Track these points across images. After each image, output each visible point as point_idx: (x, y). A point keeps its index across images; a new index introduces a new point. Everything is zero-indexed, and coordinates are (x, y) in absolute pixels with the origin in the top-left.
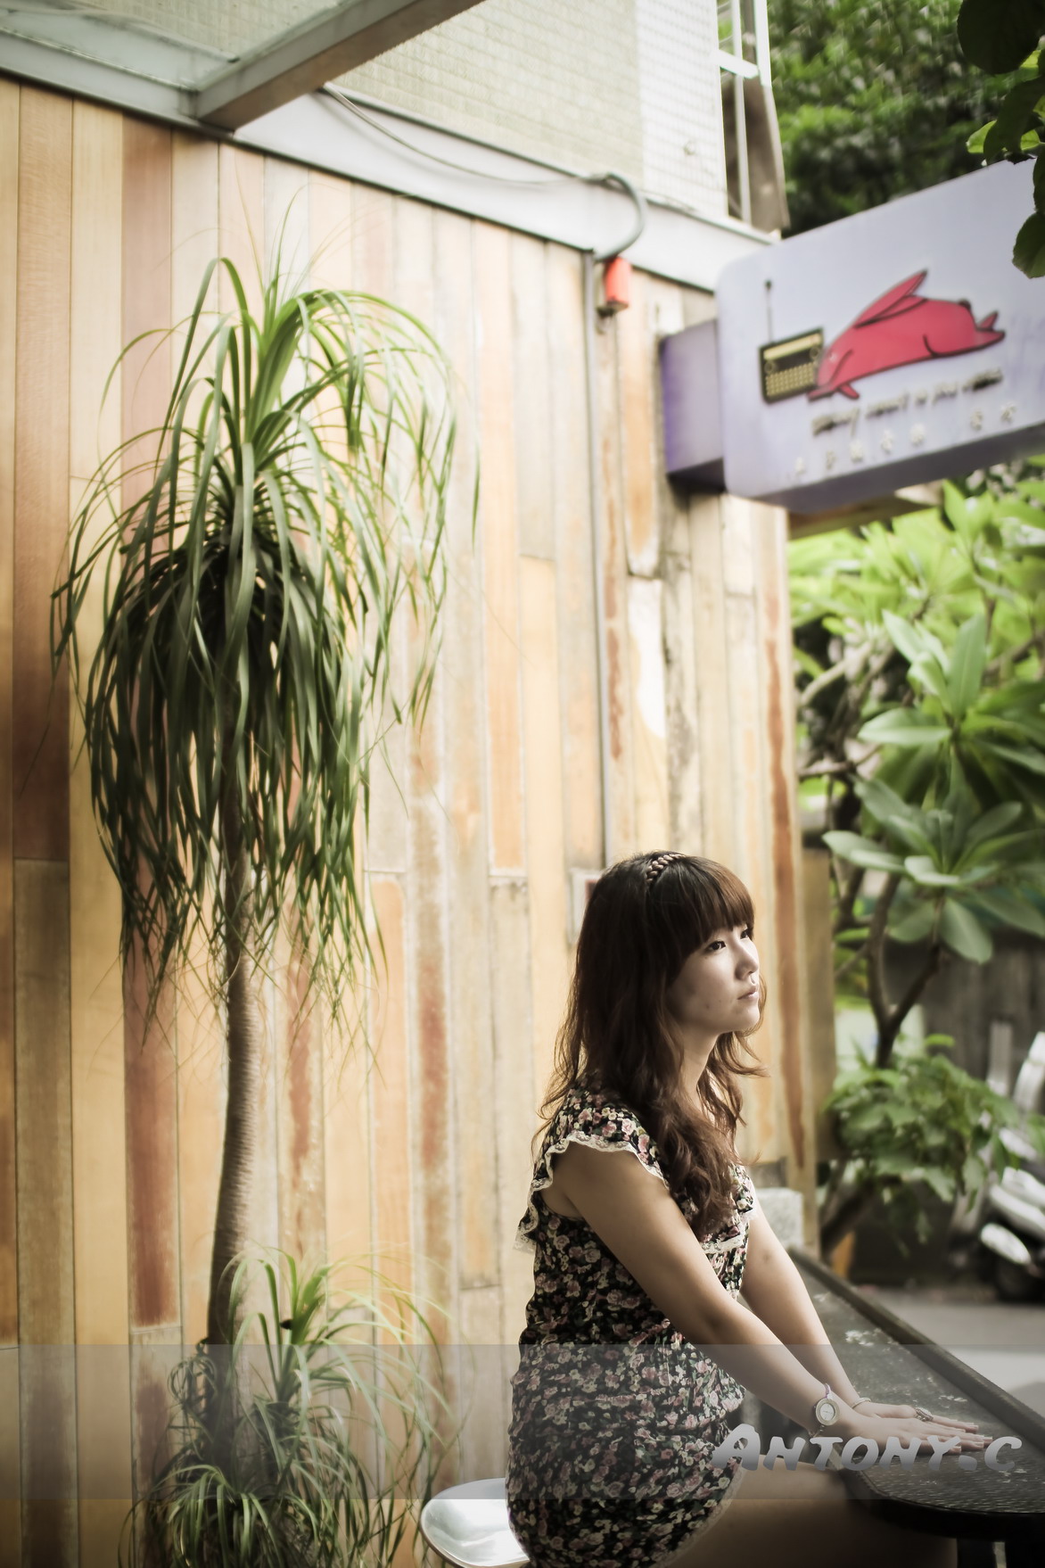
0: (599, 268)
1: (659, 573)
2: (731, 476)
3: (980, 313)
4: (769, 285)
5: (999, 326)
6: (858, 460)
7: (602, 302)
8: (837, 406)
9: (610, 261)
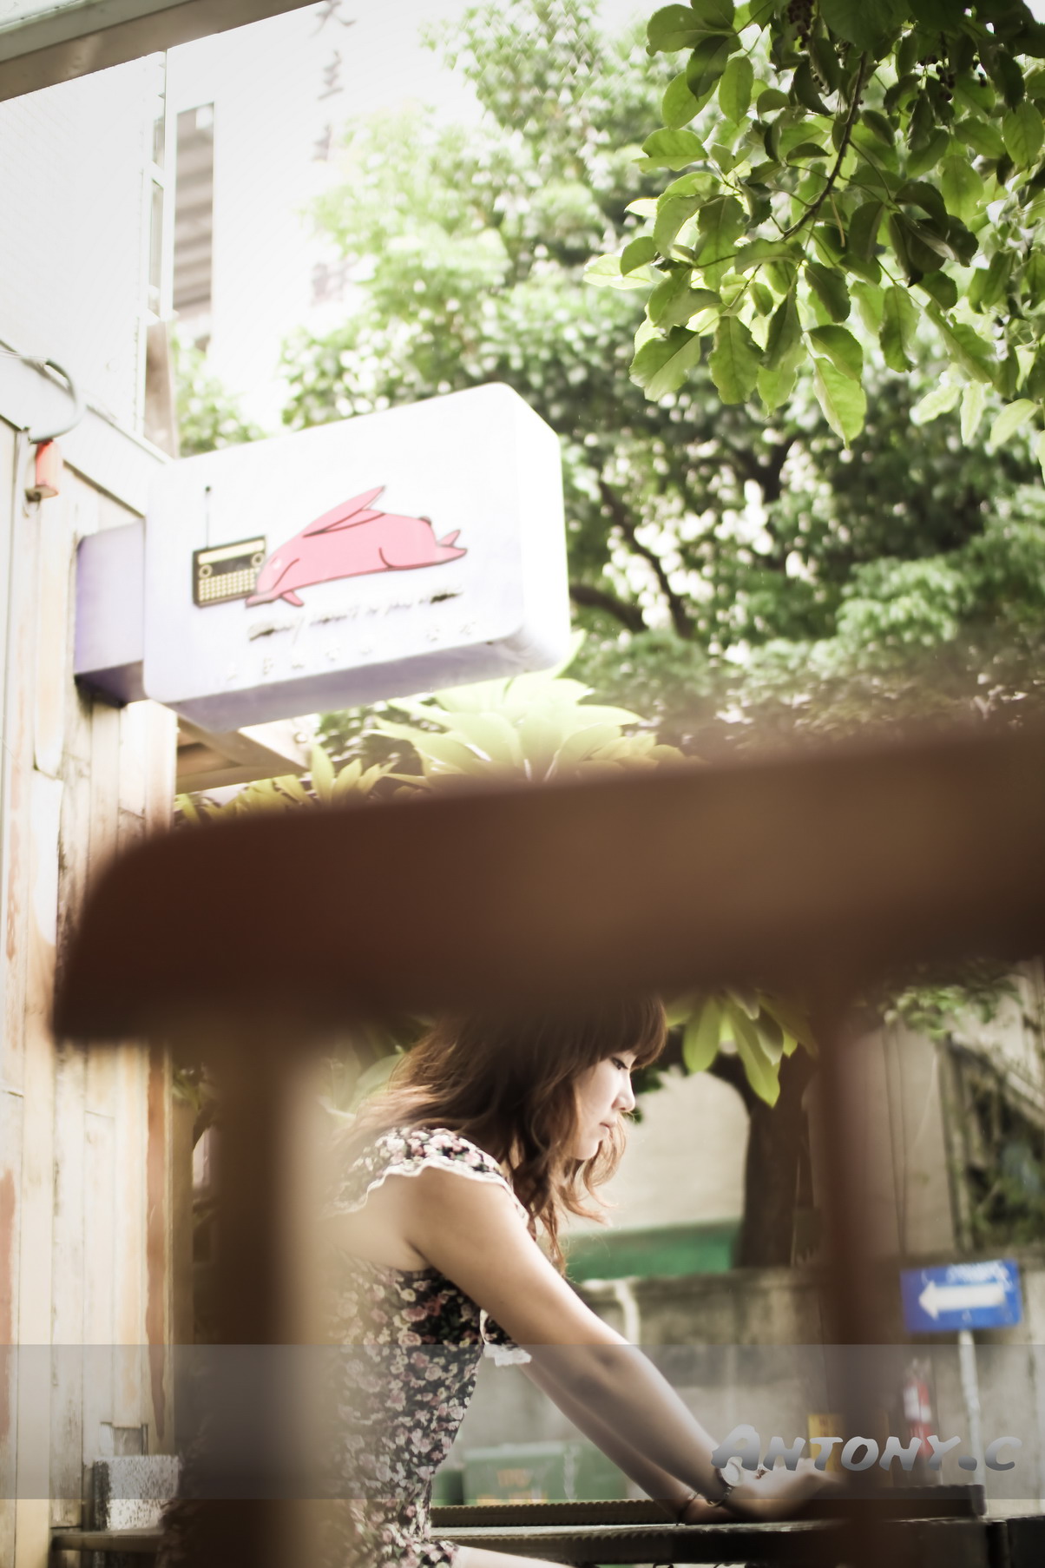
0: (34, 448)
1: (60, 774)
2: (149, 681)
3: (441, 530)
4: (208, 489)
5: (459, 544)
6: (298, 667)
7: (31, 485)
8: (278, 613)
9: (43, 444)
